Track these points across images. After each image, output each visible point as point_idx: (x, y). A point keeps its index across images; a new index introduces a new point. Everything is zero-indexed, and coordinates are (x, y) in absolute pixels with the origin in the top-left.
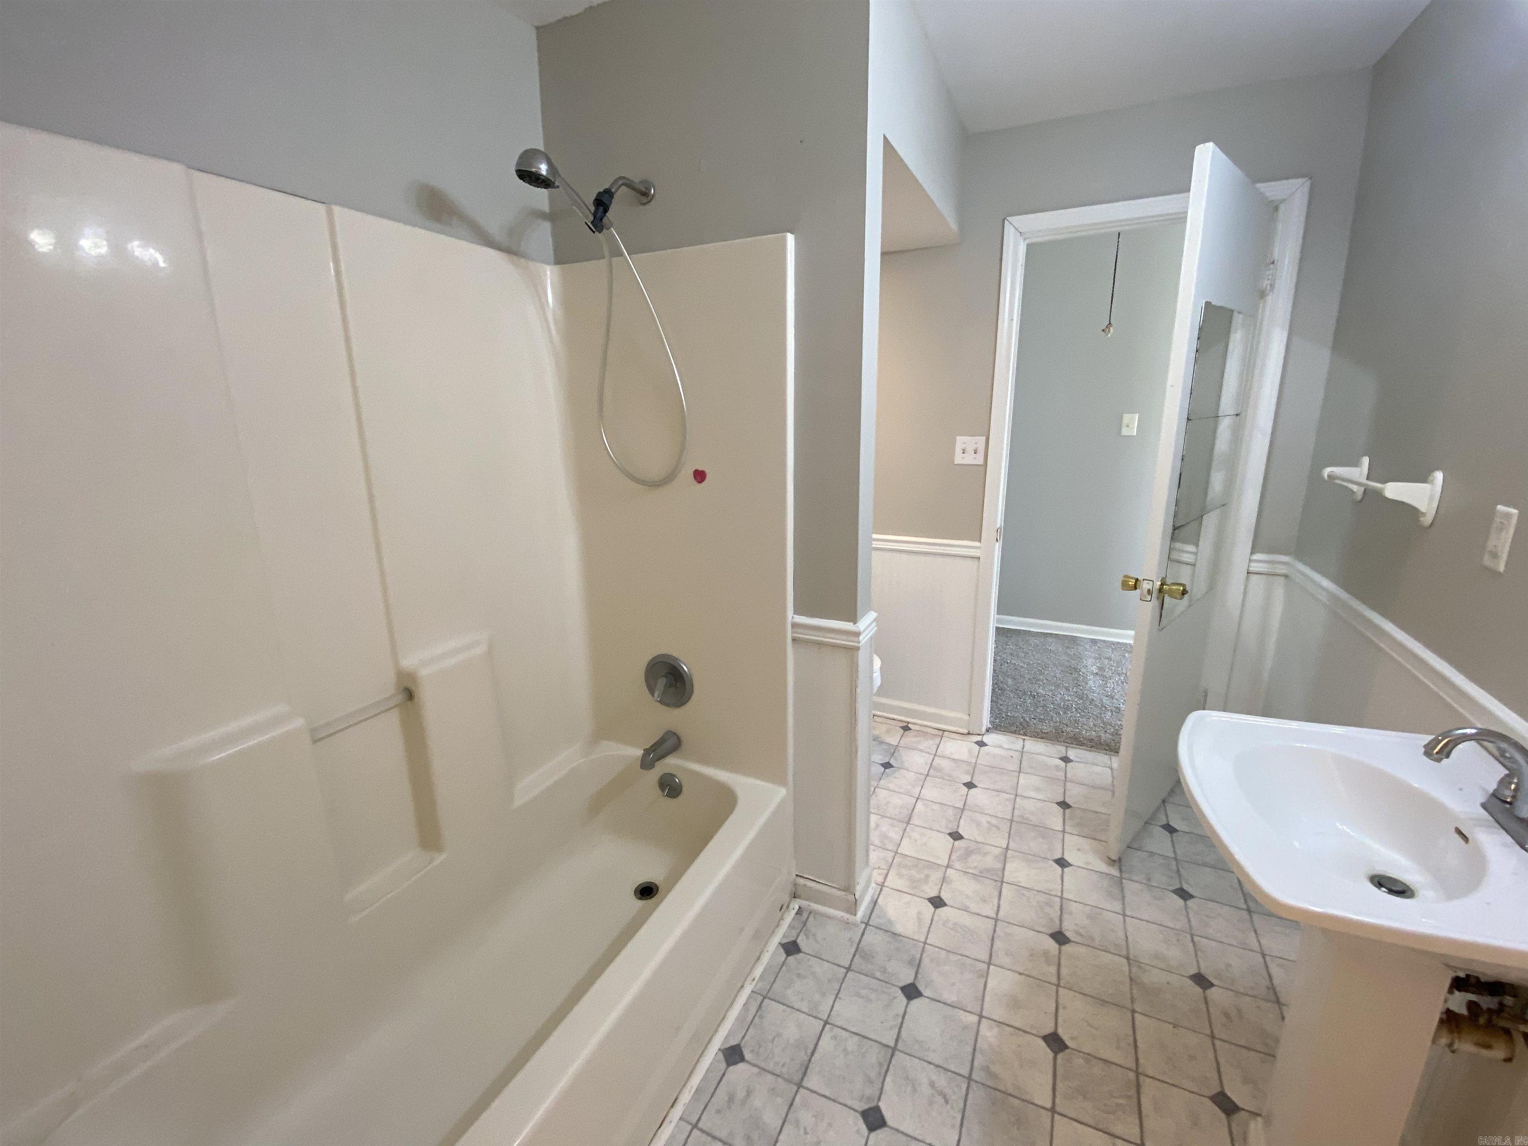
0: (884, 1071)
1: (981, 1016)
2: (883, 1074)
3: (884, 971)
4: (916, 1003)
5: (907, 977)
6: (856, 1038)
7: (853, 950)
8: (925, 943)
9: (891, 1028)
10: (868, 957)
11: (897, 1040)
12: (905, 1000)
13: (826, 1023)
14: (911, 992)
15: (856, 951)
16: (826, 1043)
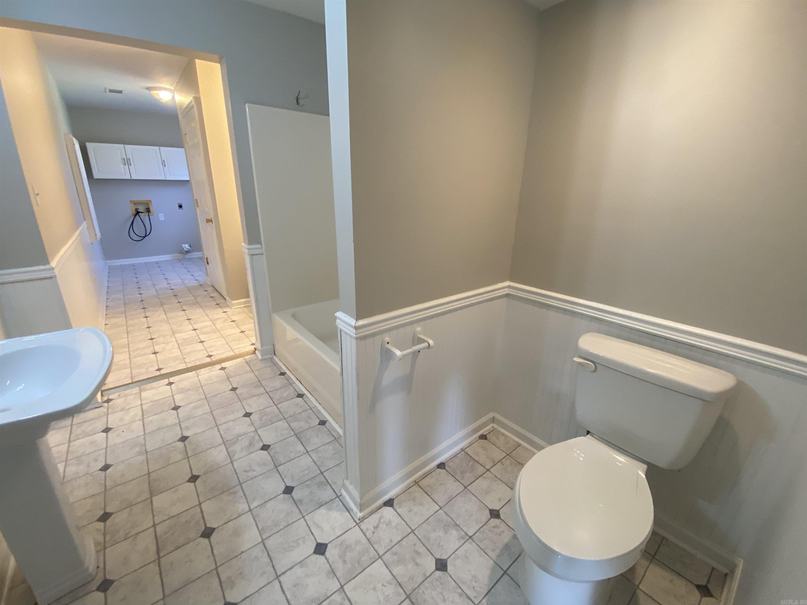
0: (274, 459)
1: (250, 510)
2: (273, 458)
3: (307, 486)
4: (283, 488)
5: (296, 494)
6: (292, 458)
7: (329, 481)
8: (303, 517)
9: (283, 472)
10: (320, 485)
11: (278, 470)
12: (288, 485)
13: (307, 452)
14: (288, 490)
15: (328, 482)
16: (300, 448)
